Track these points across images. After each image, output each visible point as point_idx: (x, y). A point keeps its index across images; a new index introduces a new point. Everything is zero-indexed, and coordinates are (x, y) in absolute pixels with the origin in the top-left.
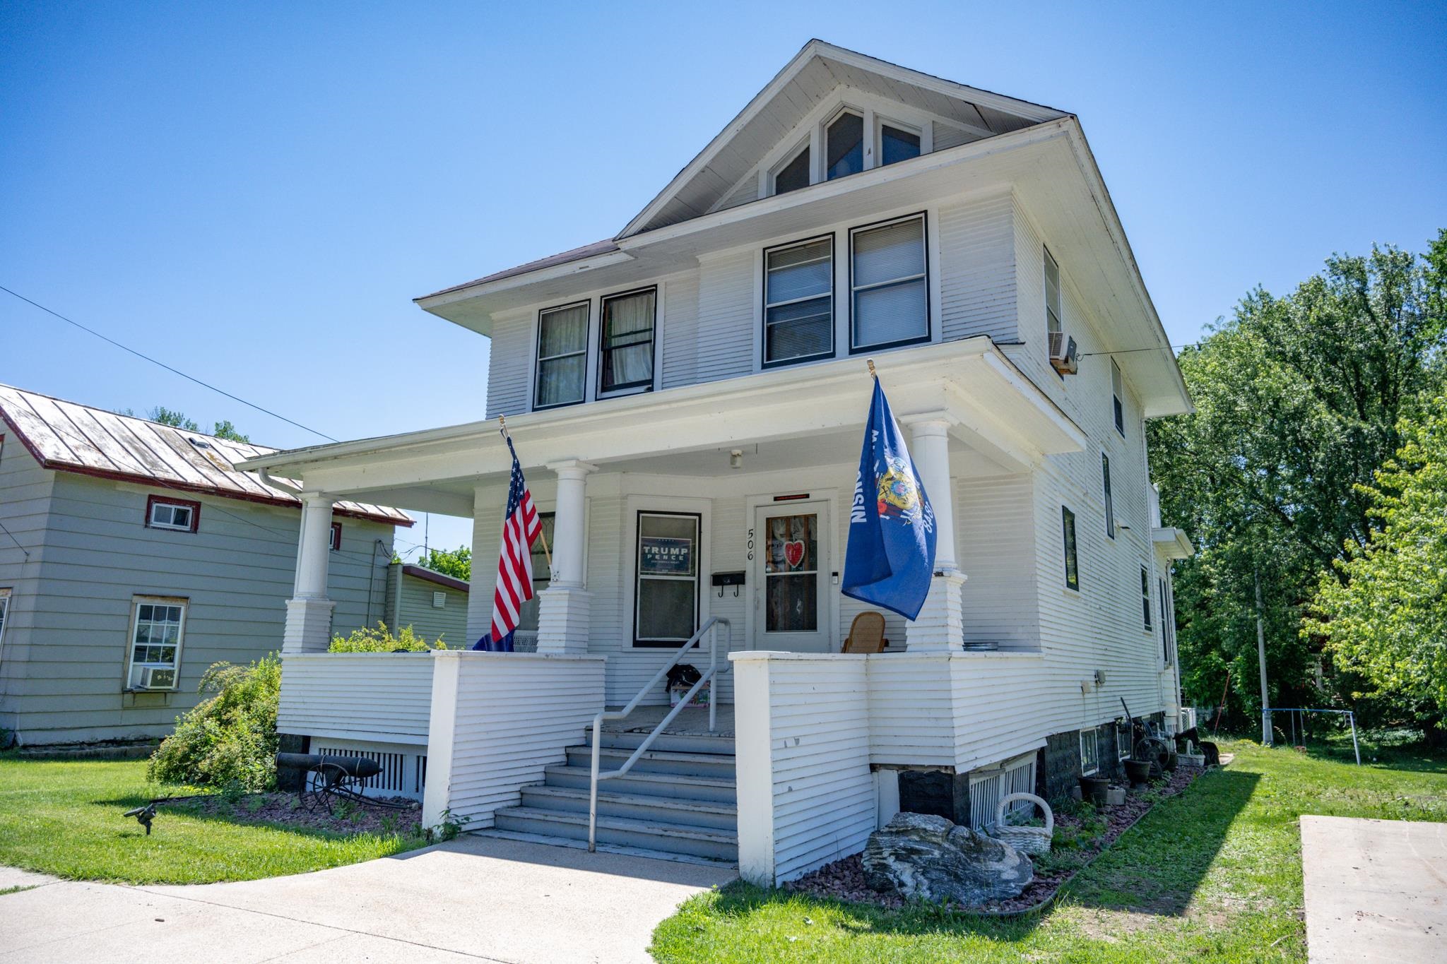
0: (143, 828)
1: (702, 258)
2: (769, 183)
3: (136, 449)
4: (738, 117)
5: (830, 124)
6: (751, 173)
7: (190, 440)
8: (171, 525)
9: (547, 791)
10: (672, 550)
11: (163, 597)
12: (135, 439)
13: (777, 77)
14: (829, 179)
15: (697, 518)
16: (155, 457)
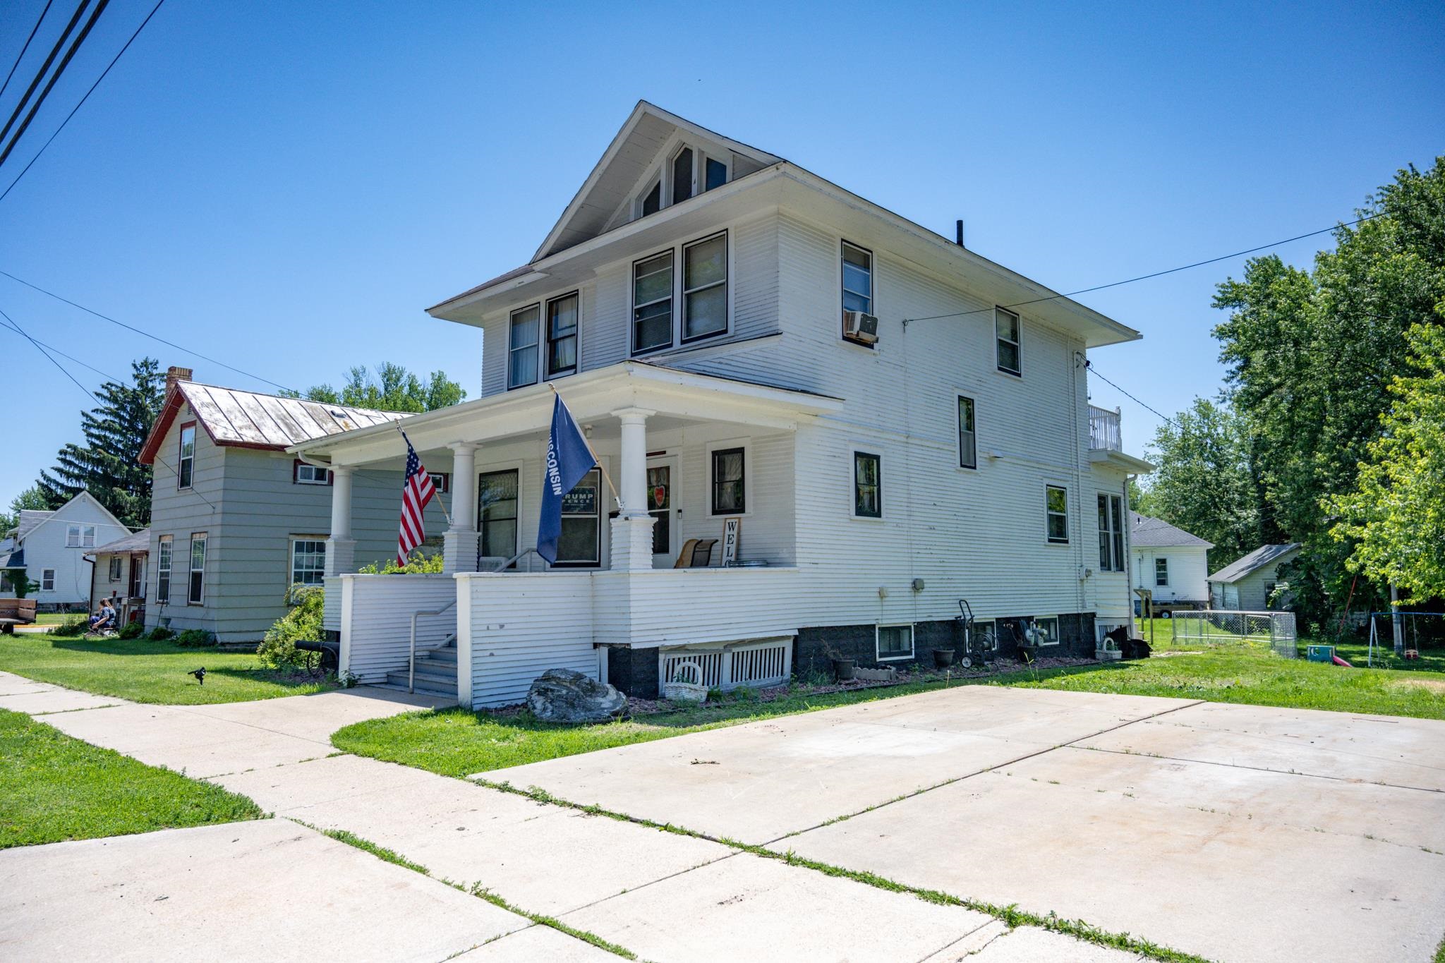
0: (198, 680)
1: (598, 270)
2: (636, 209)
3: (286, 424)
4: (599, 164)
5: (676, 158)
6: (625, 201)
7: (332, 412)
8: (313, 481)
9: (430, 663)
10: (581, 495)
11: (312, 535)
12: (288, 416)
13: (620, 132)
14: (675, 203)
15: (598, 471)
16: (300, 429)
